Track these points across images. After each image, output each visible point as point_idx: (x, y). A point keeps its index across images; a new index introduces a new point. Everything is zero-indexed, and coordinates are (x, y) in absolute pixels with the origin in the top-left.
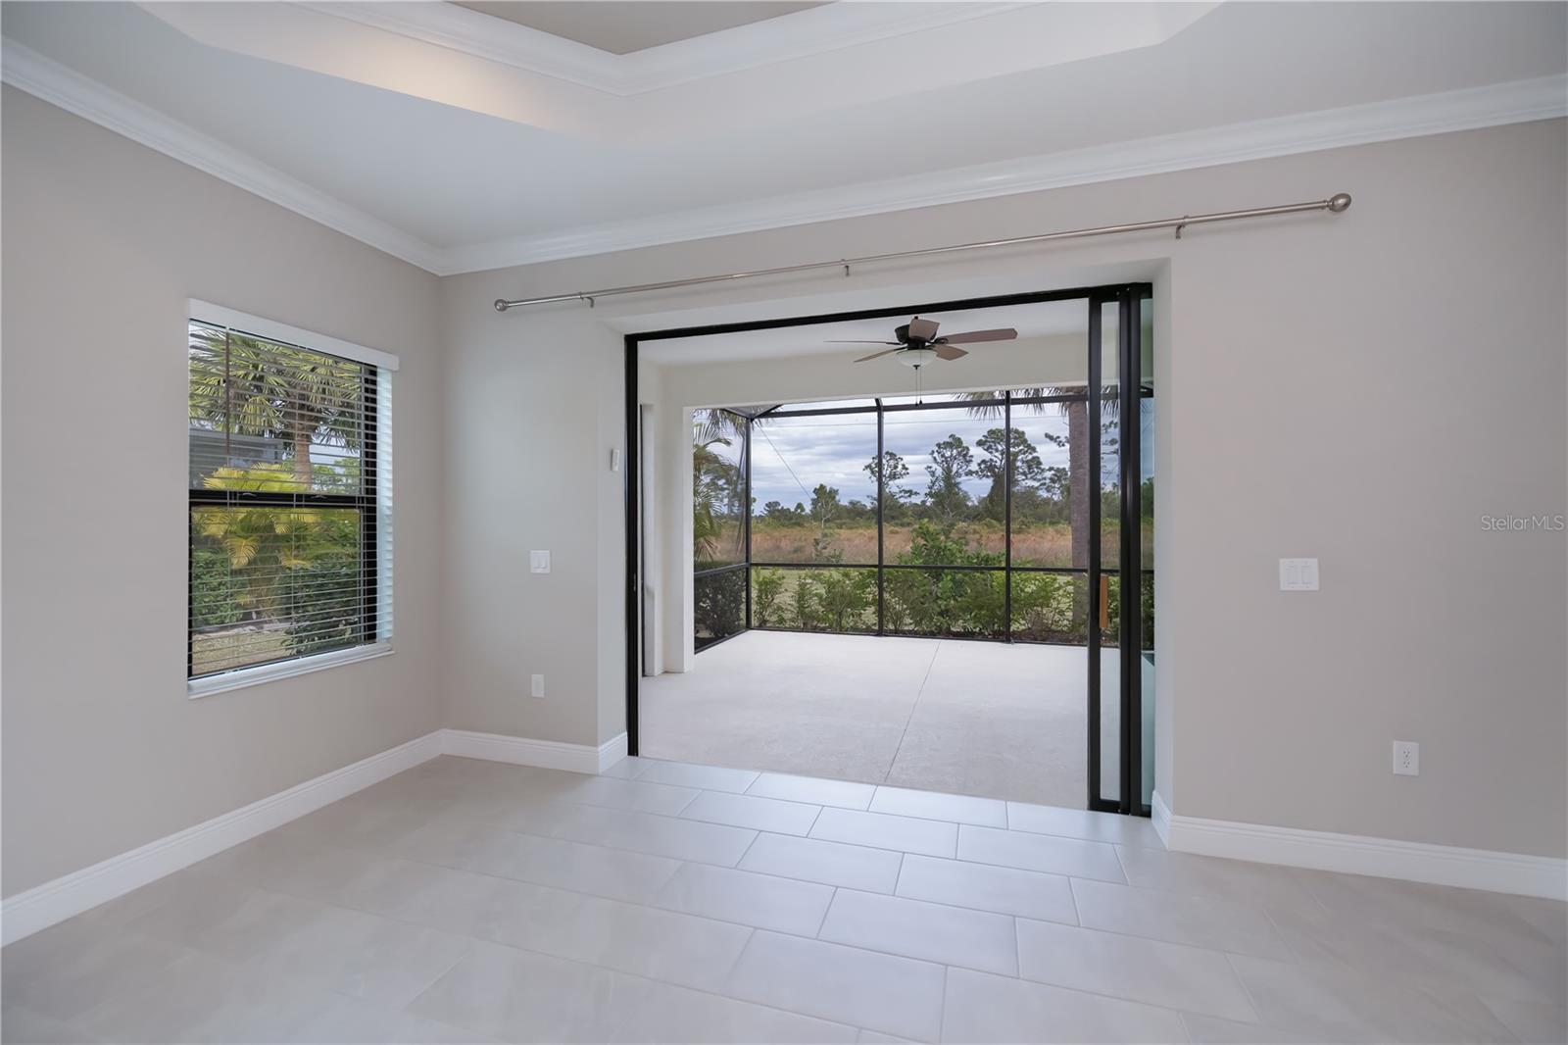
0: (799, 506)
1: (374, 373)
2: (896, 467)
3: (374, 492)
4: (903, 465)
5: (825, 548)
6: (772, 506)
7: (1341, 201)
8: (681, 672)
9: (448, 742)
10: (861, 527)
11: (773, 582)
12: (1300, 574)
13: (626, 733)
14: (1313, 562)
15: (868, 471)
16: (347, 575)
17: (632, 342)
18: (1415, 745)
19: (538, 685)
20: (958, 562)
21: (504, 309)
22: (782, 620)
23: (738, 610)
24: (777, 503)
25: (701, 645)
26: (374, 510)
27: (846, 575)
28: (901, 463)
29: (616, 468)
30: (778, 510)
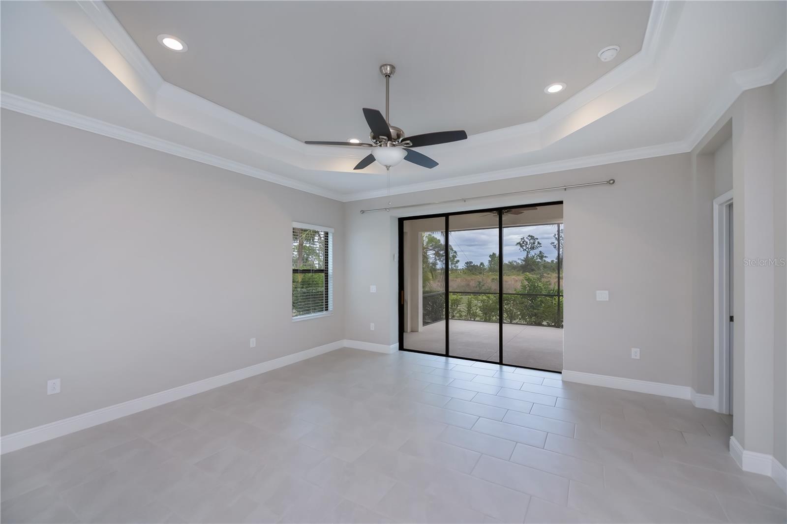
0: (482, 264)
1: (327, 234)
2: (534, 243)
3: (327, 268)
4: (538, 242)
5: (483, 286)
6: (468, 264)
7: (612, 182)
8: (418, 331)
9: (346, 343)
10: (514, 275)
11: (457, 300)
12: (602, 296)
13: (398, 344)
14: (607, 292)
15: (519, 247)
16: (315, 292)
17: (401, 221)
18: (639, 349)
19: (372, 327)
20: (544, 292)
21: (363, 213)
22: (461, 316)
23: (442, 311)
24: (471, 262)
25: (425, 323)
26: (327, 273)
27: (489, 297)
28: (537, 241)
29: (395, 260)
30: (472, 266)
